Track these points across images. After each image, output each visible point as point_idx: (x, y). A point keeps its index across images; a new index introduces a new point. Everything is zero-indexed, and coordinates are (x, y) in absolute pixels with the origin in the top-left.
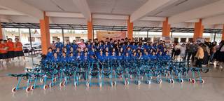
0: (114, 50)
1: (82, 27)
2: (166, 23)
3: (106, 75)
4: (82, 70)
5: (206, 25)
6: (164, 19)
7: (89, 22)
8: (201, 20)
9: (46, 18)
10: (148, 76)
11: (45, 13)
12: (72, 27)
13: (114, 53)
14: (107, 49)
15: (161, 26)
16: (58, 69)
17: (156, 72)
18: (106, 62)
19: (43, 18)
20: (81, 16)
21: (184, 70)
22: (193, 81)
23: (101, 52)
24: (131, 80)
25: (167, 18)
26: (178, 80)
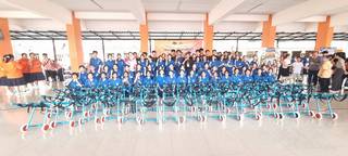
0: (183, 68)
1: (132, 36)
2: (268, 24)
3: (170, 105)
4: (131, 98)
5: (337, 26)
6: (266, 18)
7: (141, 26)
8: (328, 17)
9: (76, 21)
10: (240, 108)
11: (73, 13)
12: (116, 36)
13: (182, 74)
14: (171, 67)
15: (260, 29)
16: (93, 97)
17: (252, 101)
18: (170, 86)
19: (71, 22)
20: (130, 16)
21: (302, 98)
22: (318, 116)
23: (162, 72)
24: (211, 114)
25: (271, 16)
26: (290, 115)
